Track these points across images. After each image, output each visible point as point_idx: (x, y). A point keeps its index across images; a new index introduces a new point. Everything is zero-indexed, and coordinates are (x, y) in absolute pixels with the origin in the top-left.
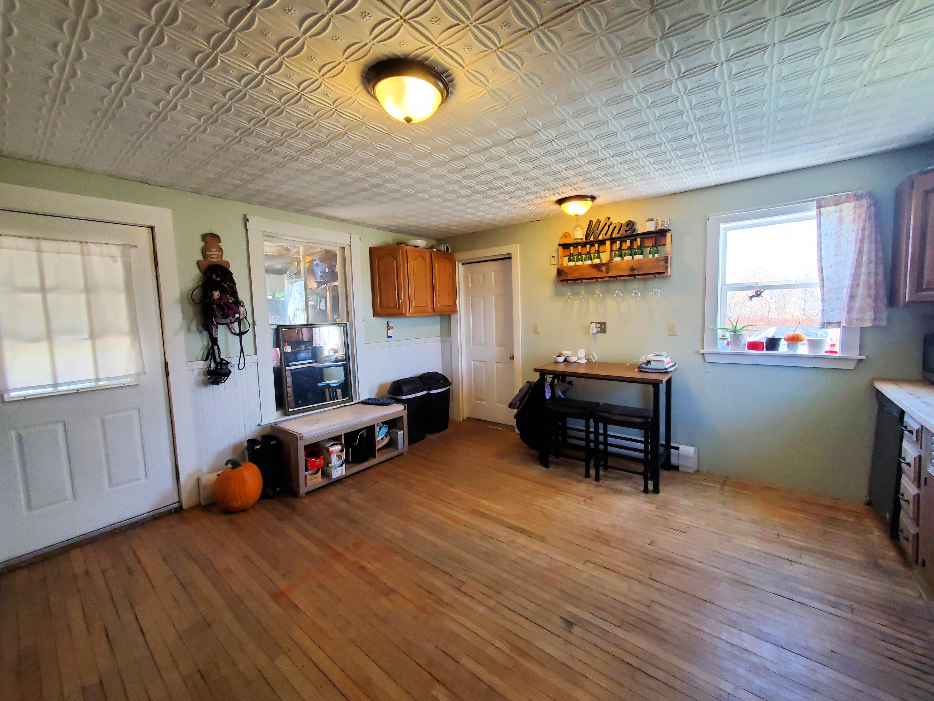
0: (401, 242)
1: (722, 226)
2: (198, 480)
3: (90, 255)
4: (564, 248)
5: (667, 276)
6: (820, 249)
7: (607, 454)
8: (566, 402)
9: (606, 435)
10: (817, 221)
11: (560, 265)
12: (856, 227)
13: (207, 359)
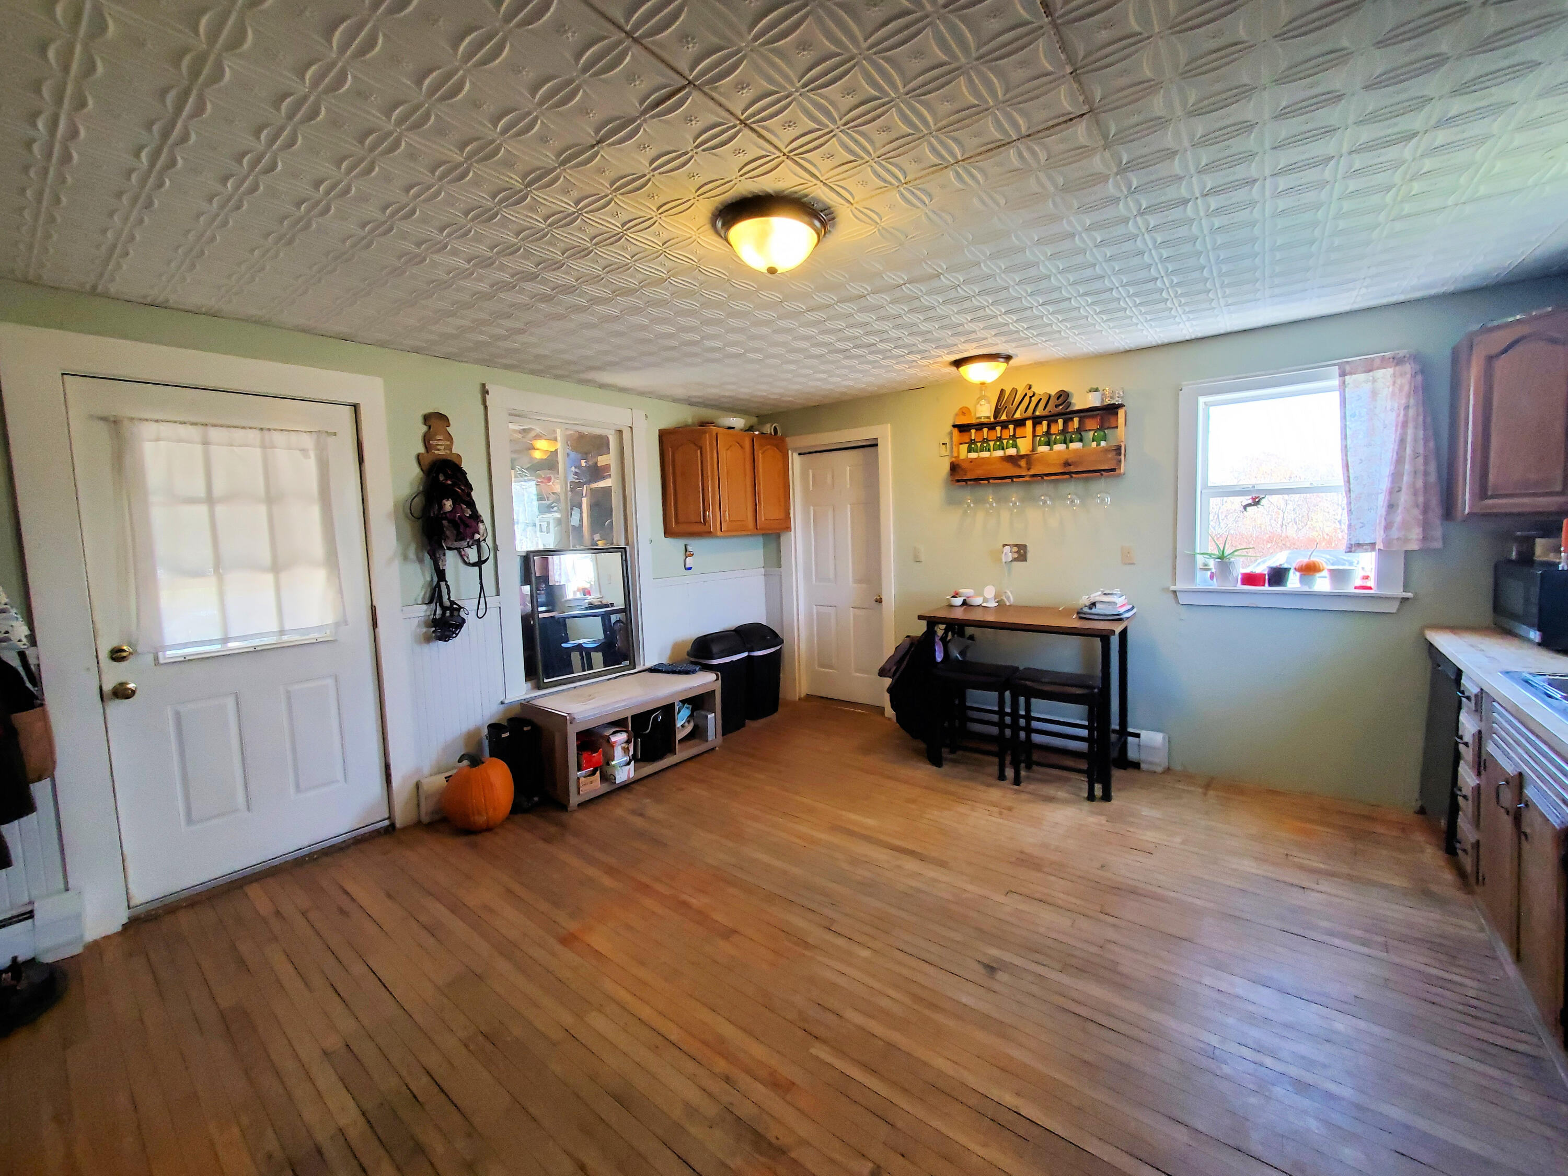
0: (707, 420)
1: (1202, 400)
2: (418, 786)
3: (276, 448)
4: (960, 431)
5: (1119, 475)
6: (1344, 437)
7: (1030, 746)
8: (964, 666)
9: (1028, 718)
10: (1340, 395)
11: (956, 457)
12: (1396, 405)
13: (430, 602)
